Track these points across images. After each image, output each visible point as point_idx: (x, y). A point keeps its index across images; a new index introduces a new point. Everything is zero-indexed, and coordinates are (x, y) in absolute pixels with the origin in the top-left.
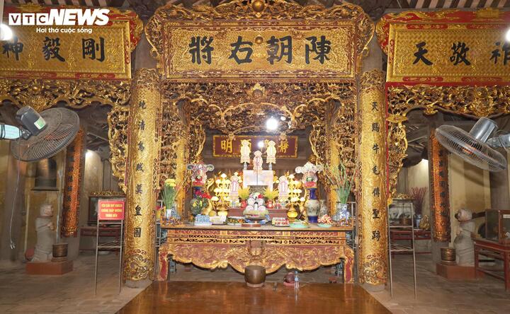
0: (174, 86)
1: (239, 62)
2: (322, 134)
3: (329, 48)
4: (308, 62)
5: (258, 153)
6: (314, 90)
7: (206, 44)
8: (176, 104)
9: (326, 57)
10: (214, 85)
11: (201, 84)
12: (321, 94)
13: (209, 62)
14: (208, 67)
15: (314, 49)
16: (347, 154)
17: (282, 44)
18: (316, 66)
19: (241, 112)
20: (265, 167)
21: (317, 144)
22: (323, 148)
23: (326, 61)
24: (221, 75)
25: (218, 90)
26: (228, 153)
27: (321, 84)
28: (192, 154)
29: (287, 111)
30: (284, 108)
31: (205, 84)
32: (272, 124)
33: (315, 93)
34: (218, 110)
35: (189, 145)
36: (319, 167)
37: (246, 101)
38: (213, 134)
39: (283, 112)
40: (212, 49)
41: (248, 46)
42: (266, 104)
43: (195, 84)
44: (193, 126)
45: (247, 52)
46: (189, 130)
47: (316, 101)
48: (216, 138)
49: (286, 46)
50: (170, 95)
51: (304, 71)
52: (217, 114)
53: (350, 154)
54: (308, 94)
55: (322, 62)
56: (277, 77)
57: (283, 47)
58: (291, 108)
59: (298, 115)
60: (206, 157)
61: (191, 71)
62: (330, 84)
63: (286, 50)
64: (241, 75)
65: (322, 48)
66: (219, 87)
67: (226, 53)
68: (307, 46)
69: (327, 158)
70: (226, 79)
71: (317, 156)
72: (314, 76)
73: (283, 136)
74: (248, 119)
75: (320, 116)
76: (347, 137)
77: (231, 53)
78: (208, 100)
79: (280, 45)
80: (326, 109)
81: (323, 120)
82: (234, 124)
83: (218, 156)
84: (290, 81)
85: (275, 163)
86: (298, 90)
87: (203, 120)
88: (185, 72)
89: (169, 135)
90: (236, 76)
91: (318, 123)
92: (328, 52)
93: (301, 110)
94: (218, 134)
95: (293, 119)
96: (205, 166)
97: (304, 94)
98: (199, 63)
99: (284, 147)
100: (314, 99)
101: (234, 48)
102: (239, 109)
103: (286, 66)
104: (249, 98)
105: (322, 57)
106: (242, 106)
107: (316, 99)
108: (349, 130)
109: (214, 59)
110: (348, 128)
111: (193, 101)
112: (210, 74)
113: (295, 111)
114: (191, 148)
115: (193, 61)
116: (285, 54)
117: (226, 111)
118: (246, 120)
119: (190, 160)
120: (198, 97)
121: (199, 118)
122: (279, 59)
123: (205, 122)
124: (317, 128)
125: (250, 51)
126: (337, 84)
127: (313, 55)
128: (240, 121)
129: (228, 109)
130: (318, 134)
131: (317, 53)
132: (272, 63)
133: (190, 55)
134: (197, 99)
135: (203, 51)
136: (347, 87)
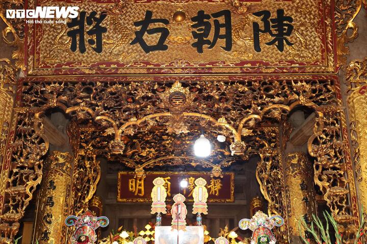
0: (39, 88)
1: (147, 49)
2: (273, 167)
3: (291, 28)
4: (257, 48)
5: (179, 198)
6: (272, 92)
7: (94, 24)
8: (40, 117)
9: (287, 41)
10: (106, 84)
11: (84, 84)
12: (282, 99)
13: (99, 49)
14: (96, 57)
15: (267, 30)
16: (337, 199)
17: (216, 22)
18: (270, 54)
19: (149, 127)
20: (191, 220)
21: (268, 182)
22: (278, 188)
23: (286, 47)
24: (117, 69)
25: (112, 93)
26: (138, 197)
27: (281, 82)
28: (79, 200)
29: (228, 126)
30: (222, 122)
31: (91, 83)
32: (202, 149)
33: (272, 96)
34: (111, 126)
35: (75, 185)
36: (275, 219)
37: (159, 110)
38: (119, 170)
39: (220, 128)
40: (105, 30)
41: (161, 25)
42: (191, 114)
43: (74, 83)
44: (83, 157)
45: (160, 34)
46: (76, 163)
47: (274, 109)
48: (122, 175)
49: (222, 26)
50: (32, 102)
51: (253, 63)
52: (110, 131)
53: (341, 200)
54: (261, 98)
55: (281, 48)
56: (209, 72)
57: (218, 26)
58: (235, 120)
59: (246, 132)
60: (108, 201)
61: (68, 64)
62: (296, 82)
63: (223, 31)
64: (149, 69)
65: (280, 27)
66: (112, 89)
67: (127, 35)
68: (255, 25)
69: (285, 203)
70: (125, 75)
71: (270, 201)
72: (270, 71)
73: (217, 171)
74: (164, 146)
75: (270, 142)
76: (334, 168)
77: (134, 37)
78: (94, 109)
79: (212, 23)
80: (277, 130)
81: (275, 146)
82: (144, 154)
83: (125, 200)
84: (230, 78)
85: (206, 213)
86: (243, 92)
87: (99, 148)
88: (60, 65)
89: (23, 168)
90: (142, 71)
91: (267, 150)
92: (289, 34)
93: (252, 123)
94: (123, 170)
95: (237, 139)
96: (95, 219)
97: (255, 98)
98: (83, 50)
99: (217, 187)
100: (271, 106)
101: (139, 28)
102: (145, 124)
103: (224, 55)
104: (163, 105)
105: (280, 42)
106: (151, 119)
107: (275, 106)
108: (336, 156)
109: (107, 46)
110: (333, 154)
111: (68, 111)
112: (99, 69)
113: (241, 125)
114: (78, 190)
115: (73, 48)
116: (222, 37)
117: (123, 128)
118: (162, 148)
119: (75, 208)
120: (78, 104)
121: (93, 146)
122: (212, 44)
123: (101, 151)
124: (266, 159)
125: (165, 33)
126: (307, 82)
127: (265, 38)
128: (152, 150)
129: (127, 124)
130: (268, 167)
131: (272, 35)
132: (200, 50)
133: (68, 40)
134: (76, 108)
135: (90, 33)
136: (325, 86)
